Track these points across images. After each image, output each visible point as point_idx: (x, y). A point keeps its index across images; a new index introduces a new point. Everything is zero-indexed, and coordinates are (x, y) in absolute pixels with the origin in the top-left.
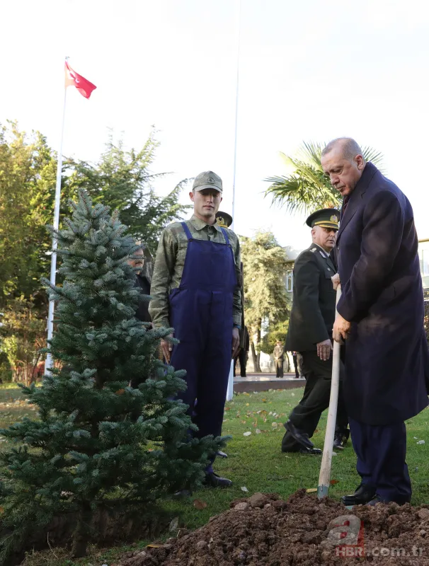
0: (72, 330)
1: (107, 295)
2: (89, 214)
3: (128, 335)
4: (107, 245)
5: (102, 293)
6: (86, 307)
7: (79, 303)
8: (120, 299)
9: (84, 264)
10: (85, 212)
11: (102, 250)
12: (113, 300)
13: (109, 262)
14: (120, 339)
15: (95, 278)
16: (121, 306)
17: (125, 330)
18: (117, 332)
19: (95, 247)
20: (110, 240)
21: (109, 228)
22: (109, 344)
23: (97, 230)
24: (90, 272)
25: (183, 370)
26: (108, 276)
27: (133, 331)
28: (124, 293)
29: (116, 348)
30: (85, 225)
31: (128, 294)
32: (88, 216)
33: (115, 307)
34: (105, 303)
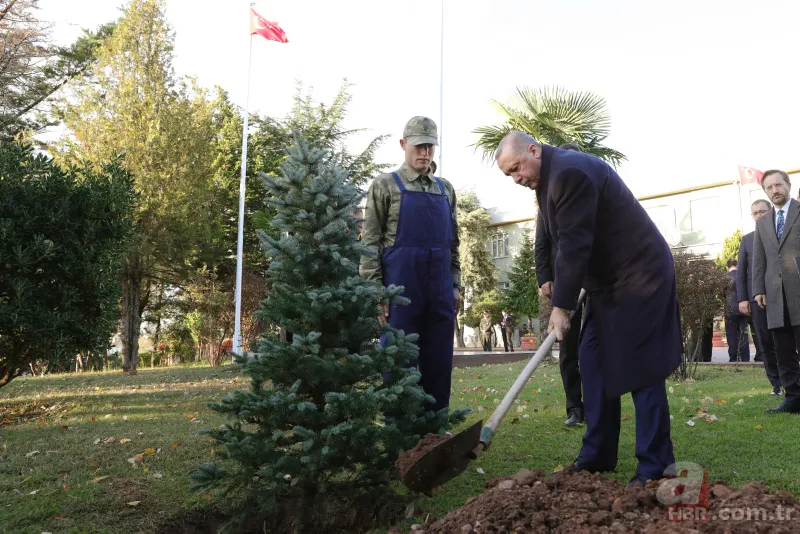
0: (290, 289)
1: (329, 250)
2: (305, 158)
3: (354, 294)
4: (328, 193)
5: (323, 247)
6: (306, 263)
7: (299, 258)
8: (343, 253)
9: (303, 214)
10: (301, 156)
11: (322, 198)
12: (336, 255)
13: (330, 211)
14: (345, 300)
15: (314, 230)
16: (345, 261)
17: (350, 289)
18: (342, 290)
19: (314, 195)
20: (331, 187)
21: (329, 174)
22: (334, 304)
23: (317, 175)
24: (308, 223)
25: (414, 334)
26: (330, 228)
27: (359, 289)
28: (347, 247)
29: (341, 308)
30: (302, 170)
31: (351, 249)
32: (305, 161)
33: (338, 263)
34: (326, 259)
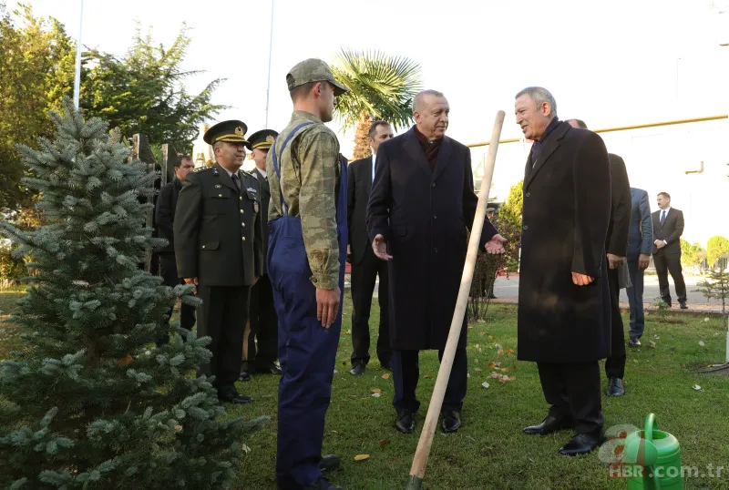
0: (52, 292)
1: (103, 243)
2: (78, 131)
3: (132, 297)
4: (103, 176)
5: (96, 240)
6: (73, 261)
7: (61, 256)
8: (119, 247)
9: (70, 201)
10: (73, 129)
11: (95, 182)
12: (111, 251)
13: (105, 198)
14: (121, 304)
15: (89, 217)
16: (122, 258)
17: (129, 290)
18: (116, 295)
19: (85, 179)
20: (108, 168)
21: (106, 153)
22: (104, 312)
23: (87, 155)
24: (80, 210)
25: (207, 337)
26: (104, 218)
27: (138, 292)
28: (128, 239)
29: (114, 317)
30: (72, 146)
31: (132, 240)
32: (78, 136)
33: (114, 259)
34: (100, 252)
